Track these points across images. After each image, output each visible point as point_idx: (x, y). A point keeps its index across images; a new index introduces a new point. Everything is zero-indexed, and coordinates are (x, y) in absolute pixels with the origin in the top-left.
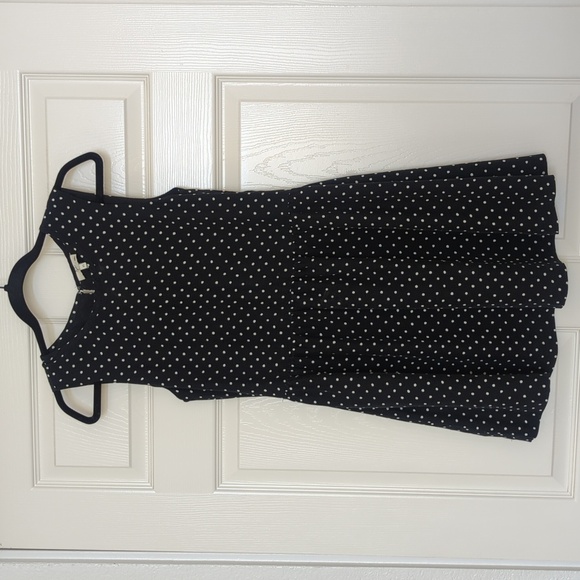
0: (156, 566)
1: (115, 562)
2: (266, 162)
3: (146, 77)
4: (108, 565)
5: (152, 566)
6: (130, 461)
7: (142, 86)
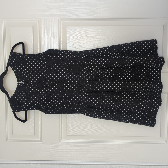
0: (42, 165)
1: (30, 164)
2: (74, 44)
3: (39, 20)
4: (28, 165)
5: (41, 165)
6: (35, 133)
7: (38, 22)
